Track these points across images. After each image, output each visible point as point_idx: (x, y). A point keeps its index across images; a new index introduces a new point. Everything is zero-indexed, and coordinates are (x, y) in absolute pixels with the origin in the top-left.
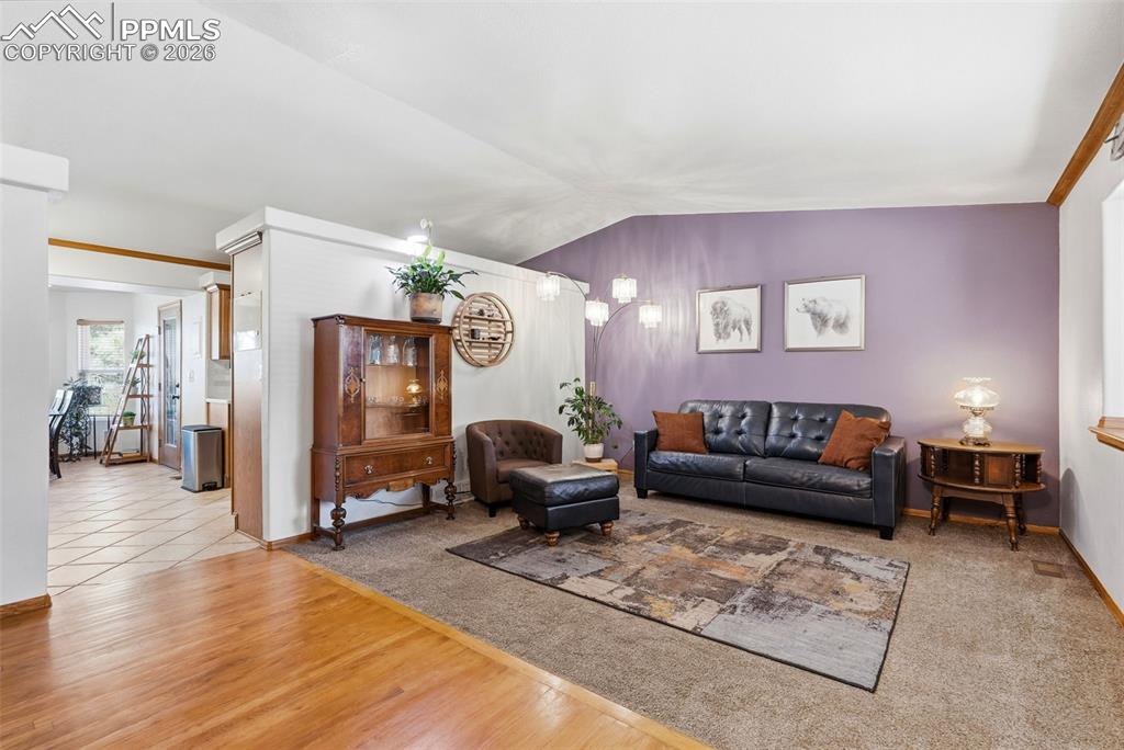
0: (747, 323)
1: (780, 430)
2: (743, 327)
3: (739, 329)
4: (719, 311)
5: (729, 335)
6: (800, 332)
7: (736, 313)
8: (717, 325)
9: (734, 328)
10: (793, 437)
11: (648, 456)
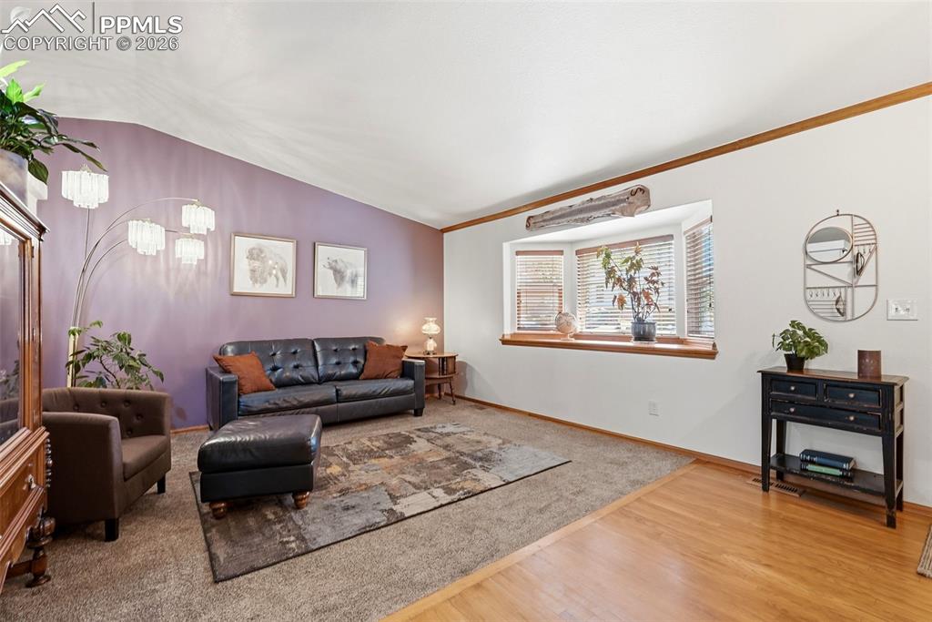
0: (283, 271)
1: (325, 360)
2: (280, 275)
3: (276, 276)
4: (255, 256)
5: (265, 281)
6: (326, 285)
9: (271, 275)
10: (338, 363)
11: (239, 402)
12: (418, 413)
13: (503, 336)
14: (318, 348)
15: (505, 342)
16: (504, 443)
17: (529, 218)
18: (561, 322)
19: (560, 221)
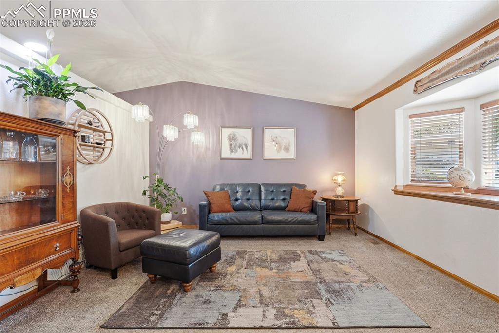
0: (246, 146)
1: (266, 196)
2: (244, 147)
3: (242, 148)
4: (232, 138)
5: (237, 151)
7: (240, 140)
8: (231, 145)
9: (239, 147)
10: (273, 199)
11: (208, 216)
12: (321, 238)
13: (396, 186)
14: (262, 189)
15: (397, 192)
16: (369, 281)
17: (417, 83)
18: (453, 176)
19: (447, 77)
